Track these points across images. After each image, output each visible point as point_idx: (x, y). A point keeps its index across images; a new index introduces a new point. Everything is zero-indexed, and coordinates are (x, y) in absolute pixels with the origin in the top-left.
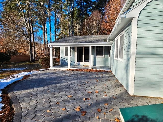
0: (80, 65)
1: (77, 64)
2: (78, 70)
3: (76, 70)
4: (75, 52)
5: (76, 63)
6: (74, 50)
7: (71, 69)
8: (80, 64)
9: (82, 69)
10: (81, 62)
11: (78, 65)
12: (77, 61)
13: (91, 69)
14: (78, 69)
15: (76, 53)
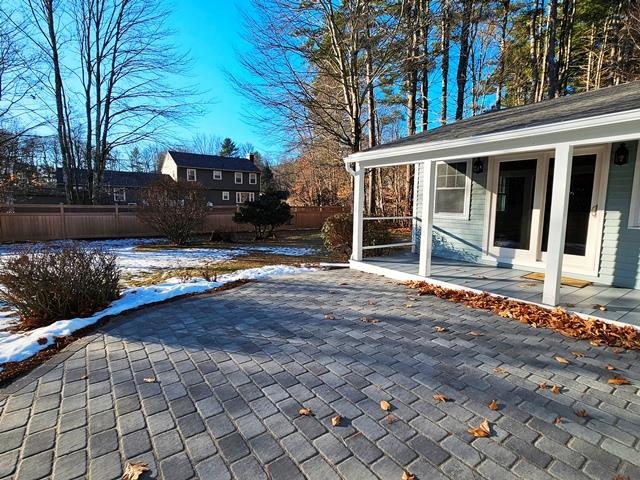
0: (509, 267)
1: (495, 260)
2: (459, 297)
3: (448, 295)
4: (489, 193)
5: (491, 254)
6: (483, 184)
7: (430, 281)
8: (514, 262)
9: (486, 295)
10: (517, 251)
11: (501, 266)
12: (495, 245)
13: (554, 310)
14: (467, 289)
15: (495, 196)
